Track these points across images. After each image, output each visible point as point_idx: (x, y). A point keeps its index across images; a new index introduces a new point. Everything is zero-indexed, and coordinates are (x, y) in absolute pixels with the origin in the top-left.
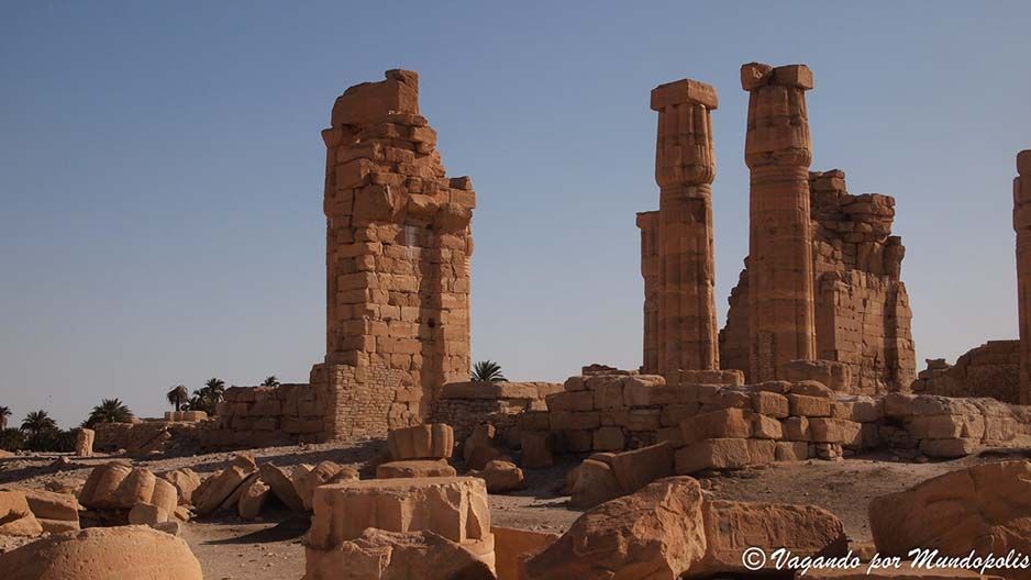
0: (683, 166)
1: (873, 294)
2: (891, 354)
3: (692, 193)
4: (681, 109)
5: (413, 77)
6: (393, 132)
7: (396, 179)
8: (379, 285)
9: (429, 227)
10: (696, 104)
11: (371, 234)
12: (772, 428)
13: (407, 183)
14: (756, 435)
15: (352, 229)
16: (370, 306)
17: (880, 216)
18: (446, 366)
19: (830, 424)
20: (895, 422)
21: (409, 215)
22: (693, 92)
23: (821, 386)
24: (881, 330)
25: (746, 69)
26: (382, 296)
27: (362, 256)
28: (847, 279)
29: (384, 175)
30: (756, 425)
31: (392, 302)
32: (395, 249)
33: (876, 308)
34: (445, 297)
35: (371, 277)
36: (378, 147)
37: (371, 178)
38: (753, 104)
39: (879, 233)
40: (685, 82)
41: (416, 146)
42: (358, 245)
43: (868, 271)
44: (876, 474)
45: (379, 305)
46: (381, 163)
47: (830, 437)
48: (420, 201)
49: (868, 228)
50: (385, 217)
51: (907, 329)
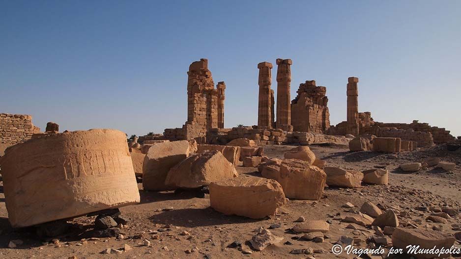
0: (264, 81)
1: (320, 110)
2: (324, 124)
3: (266, 87)
4: (264, 68)
5: (207, 60)
6: (201, 73)
7: (201, 83)
8: (197, 107)
9: (209, 94)
10: (267, 67)
11: (195, 96)
12: (266, 138)
13: (204, 84)
14: (262, 139)
15: (192, 94)
16: (195, 111)
17: (322, 91)
18: (212, 125)
19: (279, 138)
20: (296, 138)
21: (204, 91)
22: (266, 65)
23: (281, 130)
24: (321, 118)
25: (277, 60)
26: (198, 109)
27: (194, 100)
28: (313, 106)
29: (198, 83)
30: (262, 137)
31: (200, 111)
32: (201, 99)
33: (320, 113)
34: (212, 110)
35: (196, 105)
36: (198, 76)
37: (196, 83)
38: (278, 68)
39: (322, 95)
40: (265, 62)
41: (206, 76)
42: (193, 98)
43: (319, 104)
44: (284, 147)
45: (197, 111)
46: (198, 80)
47: (279, 140)
48: (207, 88)
49: (319, 94)
50: (198, 91)
51: (328, 118)
